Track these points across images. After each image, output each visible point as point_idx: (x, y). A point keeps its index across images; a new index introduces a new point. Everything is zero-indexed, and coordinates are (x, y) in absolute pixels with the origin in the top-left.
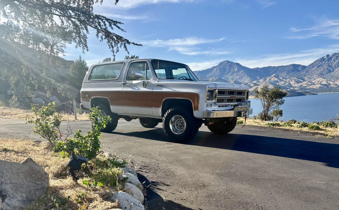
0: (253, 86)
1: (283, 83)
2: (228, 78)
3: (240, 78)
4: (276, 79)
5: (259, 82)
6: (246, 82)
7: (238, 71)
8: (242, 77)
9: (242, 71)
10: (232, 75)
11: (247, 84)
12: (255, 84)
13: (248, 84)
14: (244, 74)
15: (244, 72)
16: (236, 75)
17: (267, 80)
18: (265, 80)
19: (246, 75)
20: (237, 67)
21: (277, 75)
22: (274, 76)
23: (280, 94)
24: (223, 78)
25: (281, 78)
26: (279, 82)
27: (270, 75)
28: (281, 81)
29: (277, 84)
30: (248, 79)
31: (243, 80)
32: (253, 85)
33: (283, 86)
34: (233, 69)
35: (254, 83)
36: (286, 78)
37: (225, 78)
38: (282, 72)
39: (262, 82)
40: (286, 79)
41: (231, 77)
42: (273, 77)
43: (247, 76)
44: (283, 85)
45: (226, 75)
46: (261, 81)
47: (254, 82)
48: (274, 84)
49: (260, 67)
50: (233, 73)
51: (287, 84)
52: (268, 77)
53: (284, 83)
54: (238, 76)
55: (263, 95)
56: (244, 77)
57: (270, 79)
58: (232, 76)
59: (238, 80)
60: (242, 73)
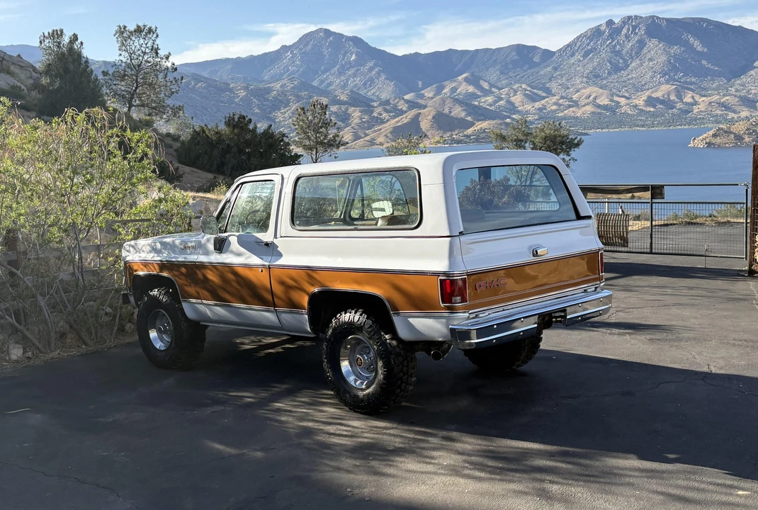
0: (404, 109)
1: (490, 99)
2: (330, 84)
3: (365, 84)
4: (471, 89)
5: (422, 96)
6: (384, 96)
7: (360, 62)
8: (372, 80)
9: (371, 64)
10: (340, 73)
11: (387, 102)
12: (412, 105)
13: (391, 101)
14: (378, 74)
15: (376, 65)
16: (355, 75)
17: (445, 91)
18: (439, 90)
19: (383, 77)
20: (355, 50)
21: (472, 74)
22: (466, 80)
23: (562, 143)
24: (315, 83)
25: (486, 86)
26: (479, 97)
27: (452, 76)
28: (487, 93)
29: (476, 103)
30: (390, 89)
31: (374, 90)
32: (406, 105)
33: (492, 108)
34: (344, 56)
35: (407, 101)
36: (499, 84)
37: (322, 82)
38: (487, 69)
39: (432, 98)
40: (500, 89)
41: (338, 81)
42: (461, 83)
43: (386, 79)
44: (491, 105)
45: (324, 72)
46: (428, 93)
47: (406, 97)
48: (467, 104)
49: (423, 53)
50: (343, 66)
51: (502, 103)
52: (447, 83)
53: (495, 102)
54: (359, 79)
55: (516, 145)
56: (376, 80)
57: (454, 90)
58: (342, 78)
59: (358, 89)
60: (371, 69)
